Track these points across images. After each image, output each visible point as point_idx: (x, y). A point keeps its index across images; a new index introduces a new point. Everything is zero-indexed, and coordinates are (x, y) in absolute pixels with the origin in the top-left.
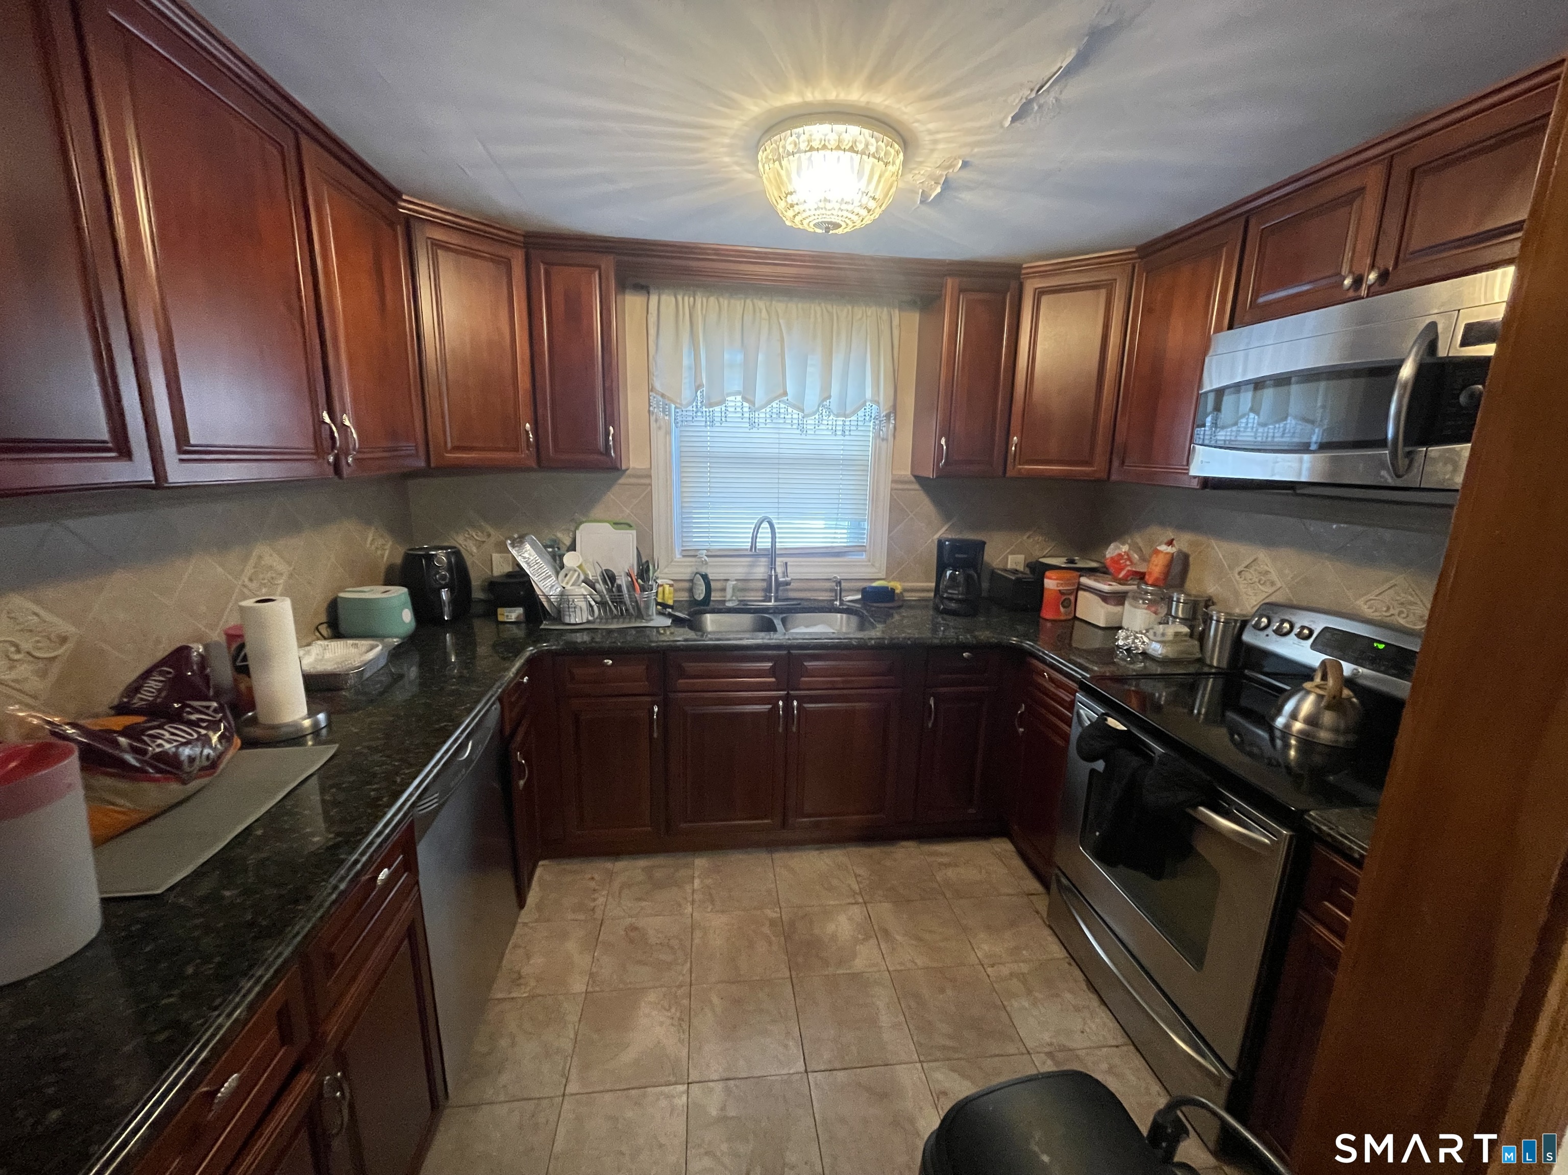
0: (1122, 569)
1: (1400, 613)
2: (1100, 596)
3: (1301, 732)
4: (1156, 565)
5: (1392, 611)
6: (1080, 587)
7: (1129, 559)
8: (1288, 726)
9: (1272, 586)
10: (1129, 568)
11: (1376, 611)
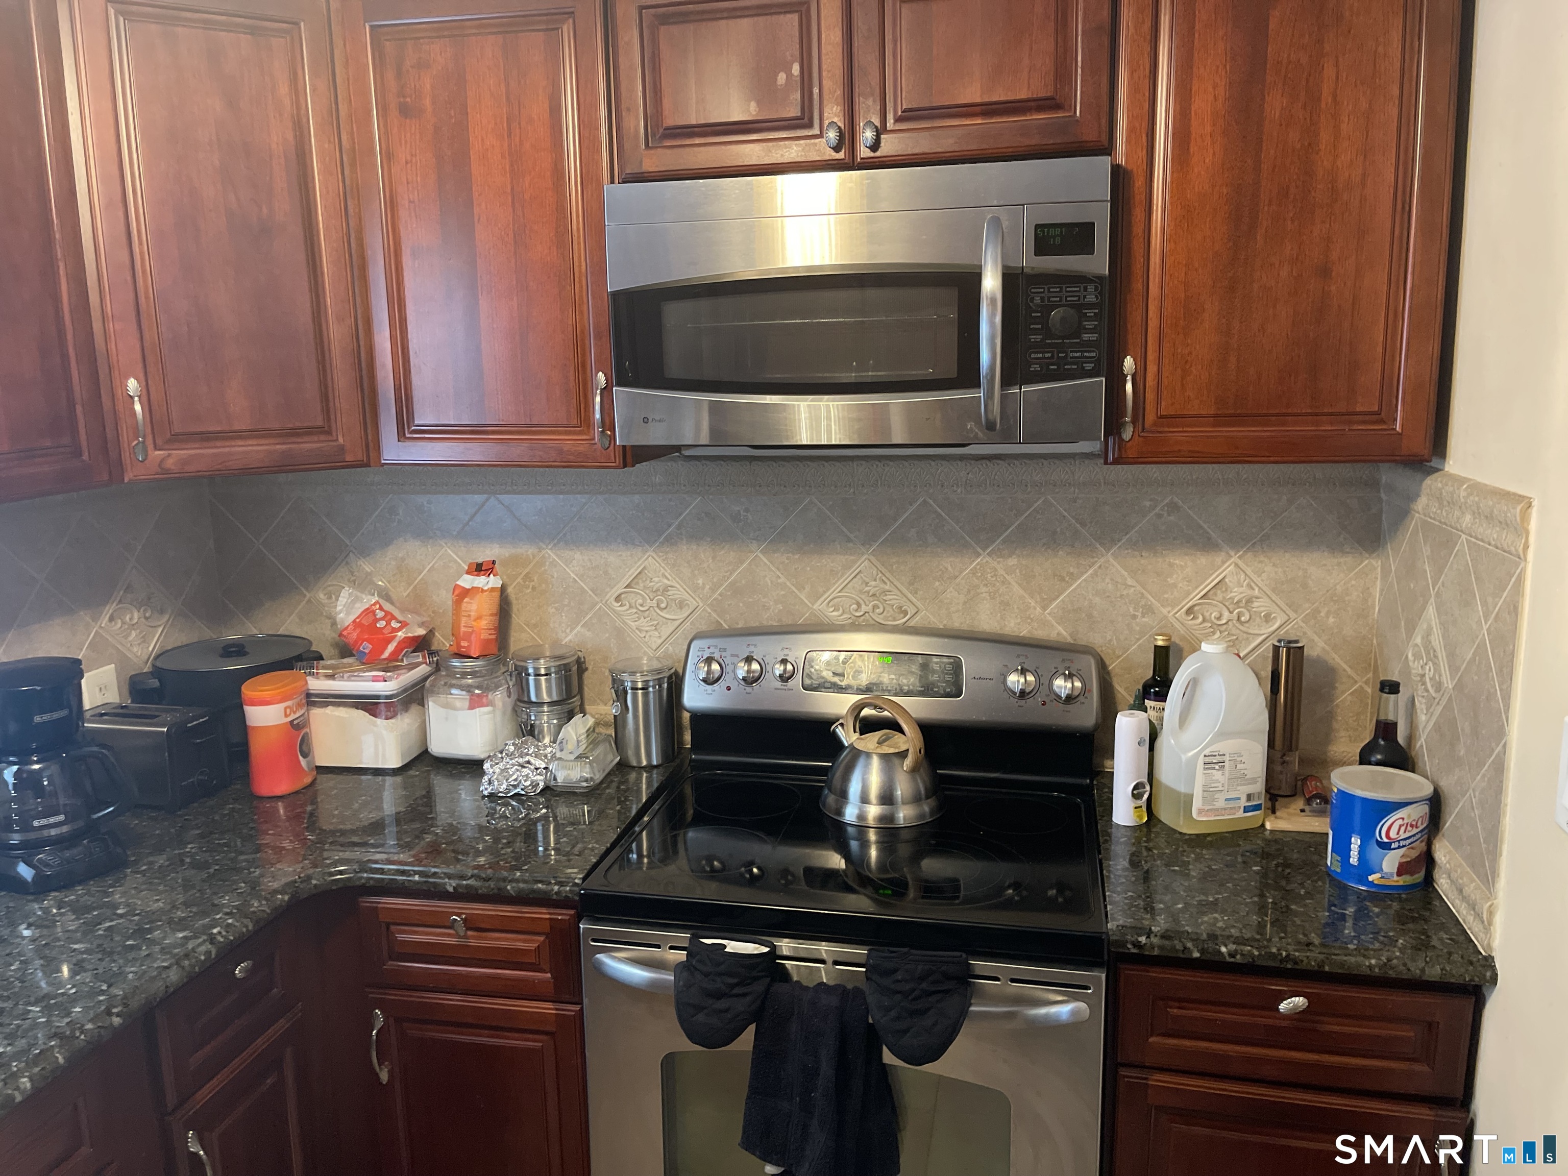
0: (389, 641)
1: (875, 607)
2: (357, 706)
3: (882, 819)
4: (479, 618)
5: (864, 608)
6: (312, 700)
7: (389, 617)
8: (862, 817)
9: (681, 608)
10: (401, 635)
11: (844, 613)
